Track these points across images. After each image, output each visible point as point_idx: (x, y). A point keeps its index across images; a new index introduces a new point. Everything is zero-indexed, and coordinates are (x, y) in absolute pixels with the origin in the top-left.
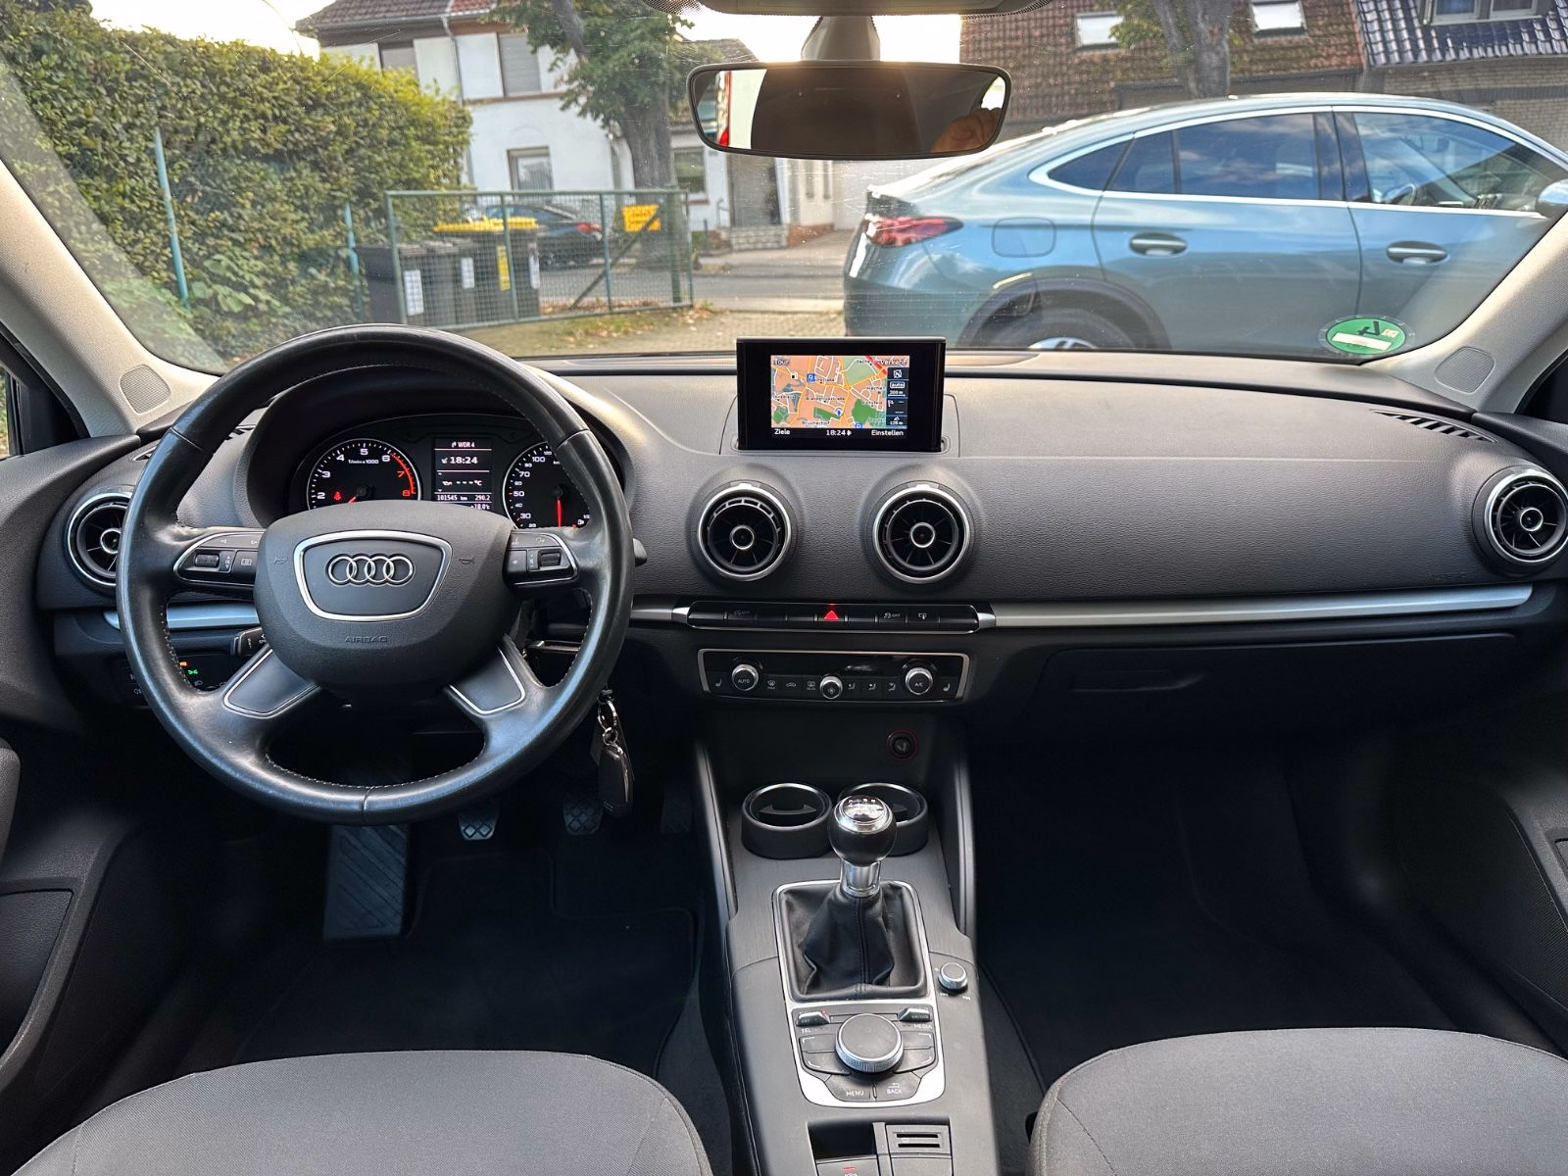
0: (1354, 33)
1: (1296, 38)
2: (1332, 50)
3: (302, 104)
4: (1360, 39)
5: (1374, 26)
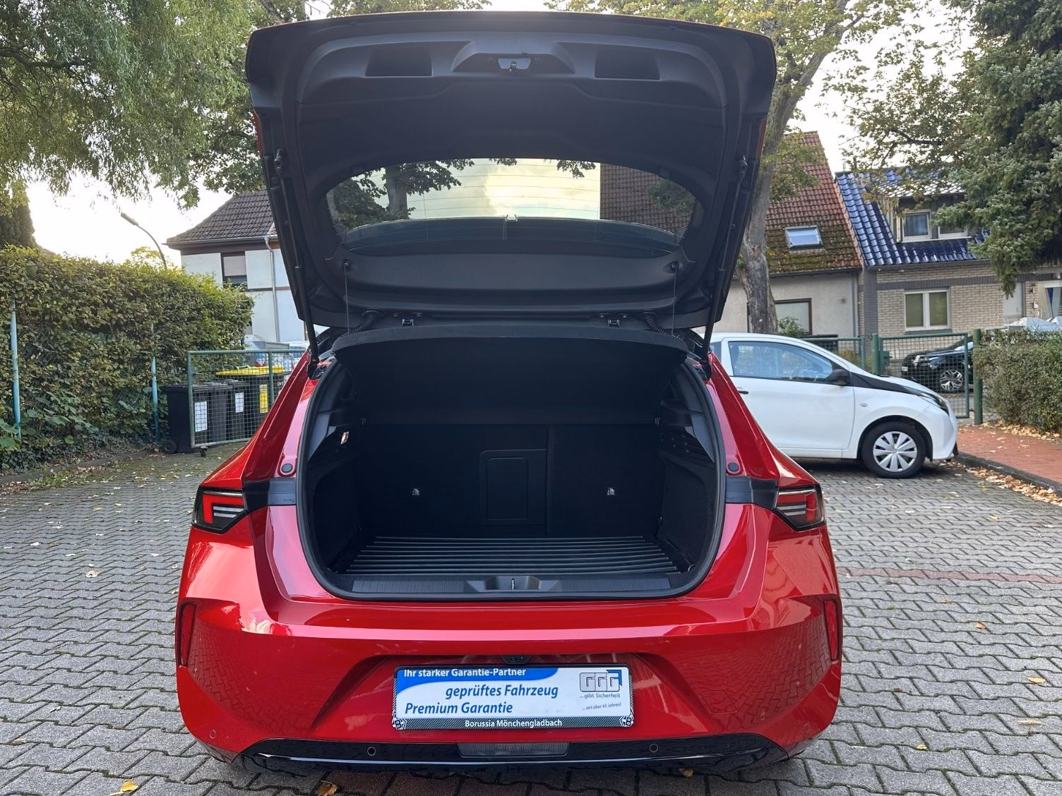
0: (852, 248)
1: (817, 251)
2: (841, 257)
4: (858, 251)
5: (866, 244)
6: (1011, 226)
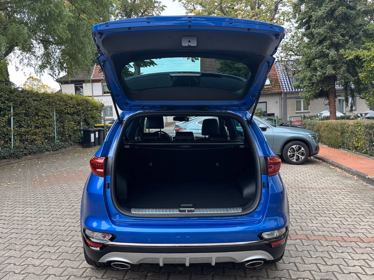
0: (280, 86)
1: (269, 86)
2: (276, 89)
3: (77, 105)
4: (281, 86)
5: (284, 84)
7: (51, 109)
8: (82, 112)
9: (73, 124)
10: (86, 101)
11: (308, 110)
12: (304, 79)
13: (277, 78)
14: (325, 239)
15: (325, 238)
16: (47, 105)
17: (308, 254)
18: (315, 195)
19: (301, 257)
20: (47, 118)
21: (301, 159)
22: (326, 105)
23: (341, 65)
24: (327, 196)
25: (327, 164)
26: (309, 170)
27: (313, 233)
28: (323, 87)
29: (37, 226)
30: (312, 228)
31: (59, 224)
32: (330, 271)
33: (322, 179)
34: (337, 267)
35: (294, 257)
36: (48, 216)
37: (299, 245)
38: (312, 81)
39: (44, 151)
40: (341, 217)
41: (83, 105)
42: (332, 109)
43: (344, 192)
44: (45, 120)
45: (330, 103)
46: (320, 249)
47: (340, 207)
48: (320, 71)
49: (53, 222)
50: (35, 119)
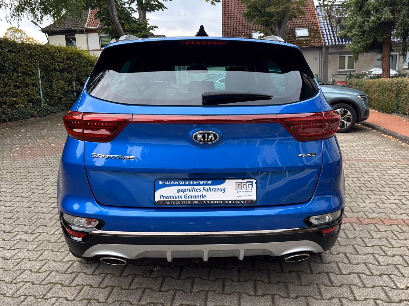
1: (307, 38)
2: (316, 41)
4: (322, 38)
5: (325, 36)
6: (358, 40)
7: (33, 64)
8: (73, 68)
9: (63, 83)
10: (78, 54)
11: (353, 68)
12: (353, 27)
13: (317, 28)
14: (382, 223)
15: (382, 221)
16: (28, 59)
17: (362, 241)
18: (366, 169)
19: (353, 245)
20: (30, 75)
21: (346, 126)
22: (378, 60)
23: (402, 8)
24: (380, 169)
25: (378, 131)
26: (356, 139)
27: (366, 216)
28: (377, 37)
29: (13, 208)
30: (365, 208)
31: (41, 205)
32: (391, 264)
33: (373, 149)
34: (401, 259)
35: (343, 246)
36: (28, 195)
37: (350, 230)
38: (363, 28)
39: (28, 117)
40: (399, 196)
41: (74, 59)
42: (386, 65)
43: (401, 165)
44: (27, 78)
45: (384, 58)
46: (376, 235)
47: (398, 183)
48: (374, 16)
49: (33, 202)
50: (14, 76)
